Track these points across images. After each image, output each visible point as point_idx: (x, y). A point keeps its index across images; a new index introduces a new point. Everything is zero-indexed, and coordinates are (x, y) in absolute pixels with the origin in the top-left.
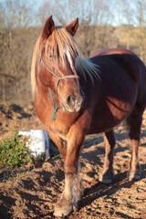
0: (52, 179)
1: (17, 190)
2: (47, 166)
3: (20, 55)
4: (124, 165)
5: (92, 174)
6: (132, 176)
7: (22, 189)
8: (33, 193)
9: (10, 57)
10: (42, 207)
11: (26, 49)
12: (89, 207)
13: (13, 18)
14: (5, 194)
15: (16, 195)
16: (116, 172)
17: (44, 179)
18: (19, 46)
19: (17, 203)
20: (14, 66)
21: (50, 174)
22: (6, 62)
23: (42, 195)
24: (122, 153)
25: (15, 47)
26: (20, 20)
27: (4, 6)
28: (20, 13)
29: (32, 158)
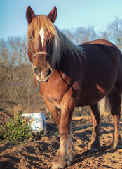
0: (49, 148)
1: (21, 153)
2: (45, 139)
3: (21, 85)
4: (109, 142)
5: (82, 146)
6: (115, 146)
7: (26, 153)
8: (34, 156)
9: (13, 86)
10: (42, 164)
11: (26, 80)
12: (80, 163)
13: (15, 54)
14: (11, 155)
15: (20, 156)
16: (102, 146)
17: (43, 147)
18: (20, 77)
19: (21, 161)
20: (17, 94)
21: (48, 144)
22: (9, 91)
23: (42, 157)
24: (106, 135)
25: (17, 79)
26: (21, 56)
27: (8, 45)
28: (21, 51)
29: (33, 134)
